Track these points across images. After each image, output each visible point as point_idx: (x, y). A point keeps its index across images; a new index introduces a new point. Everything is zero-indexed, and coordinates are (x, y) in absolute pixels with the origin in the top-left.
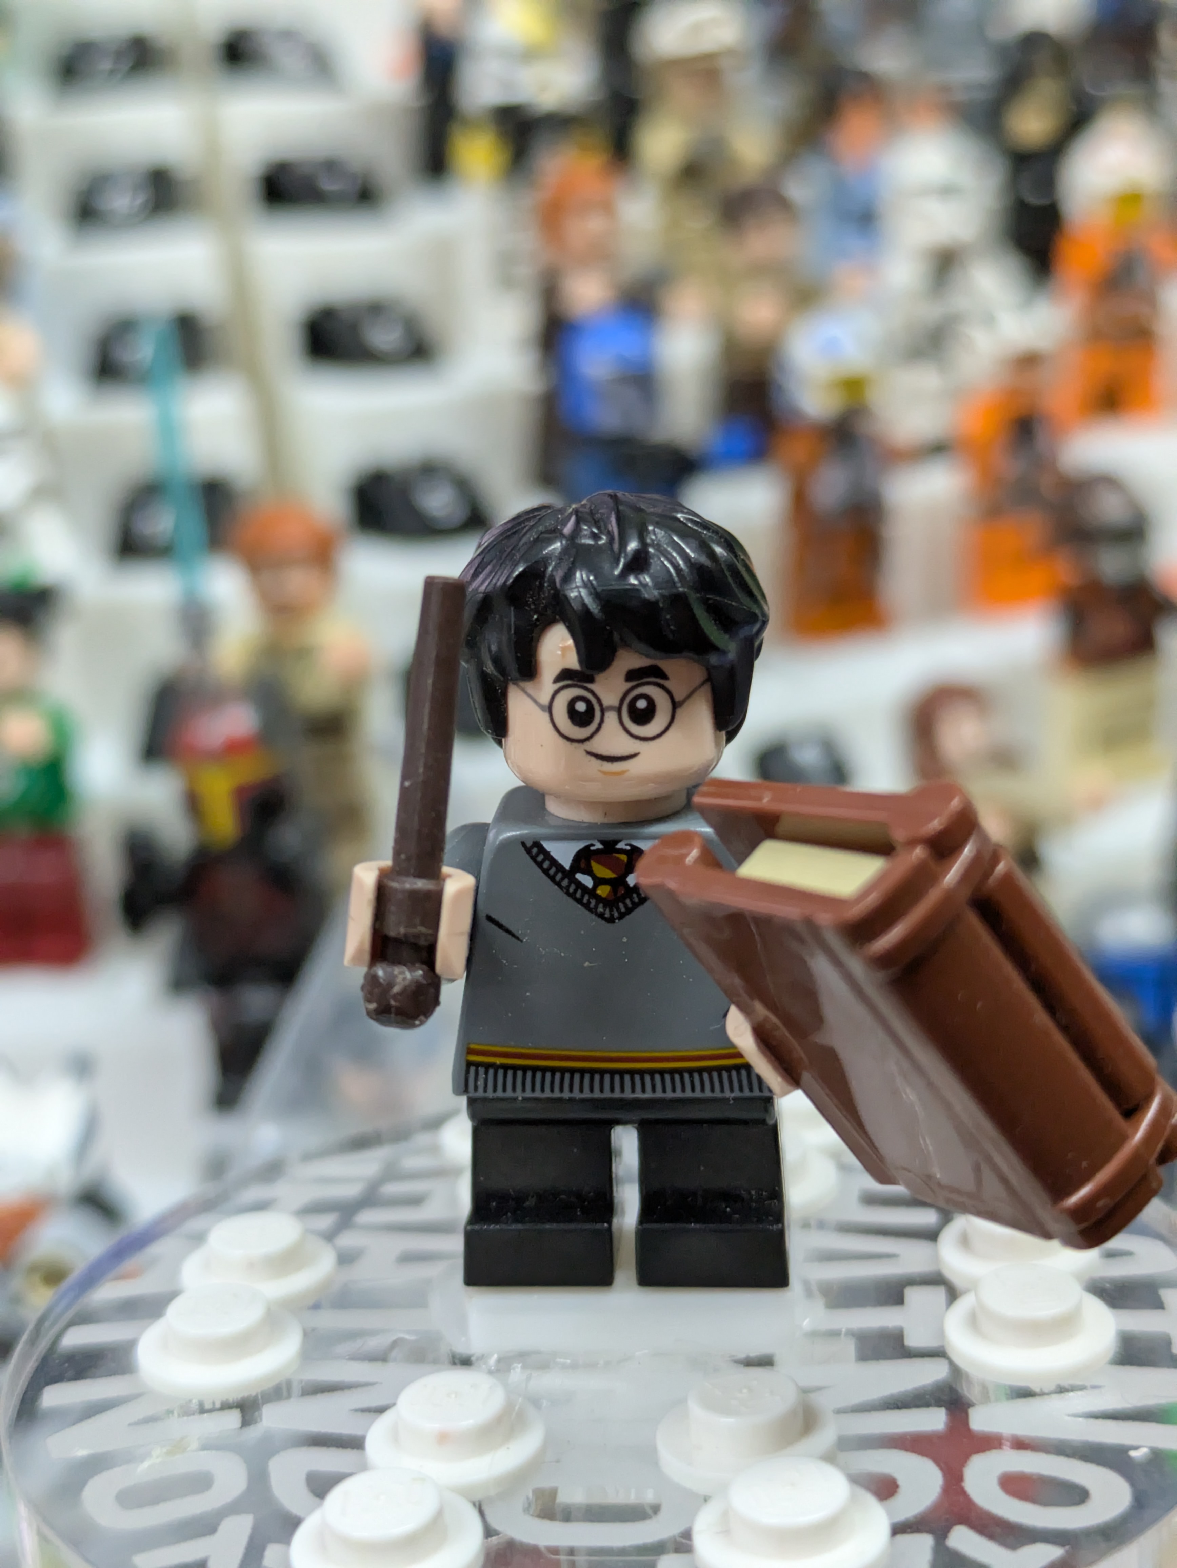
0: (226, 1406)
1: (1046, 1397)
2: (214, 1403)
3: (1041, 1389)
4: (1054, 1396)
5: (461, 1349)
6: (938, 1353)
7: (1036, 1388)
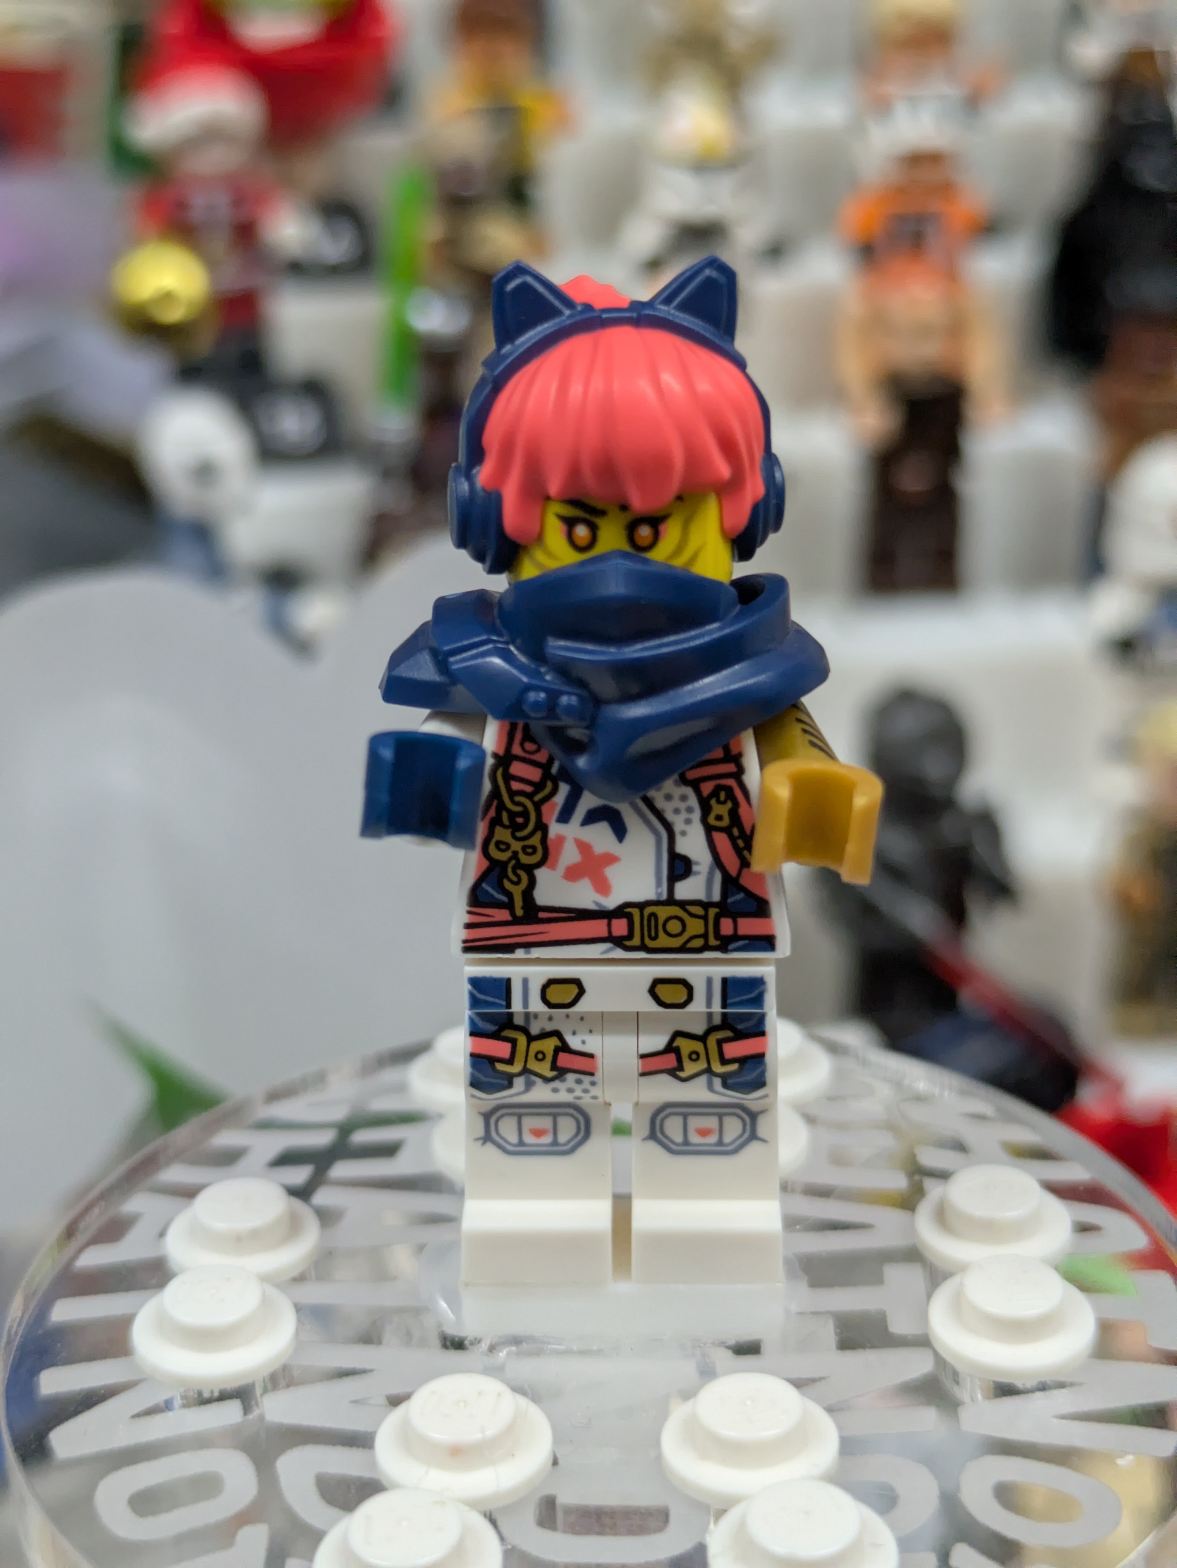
0: (224, 1396)
1: (1030, 1395)
2: (212, 1392)
4: (1039, 1394)
5: (452, 1331)
6: (923, 1342)
7: (1019, 1384)
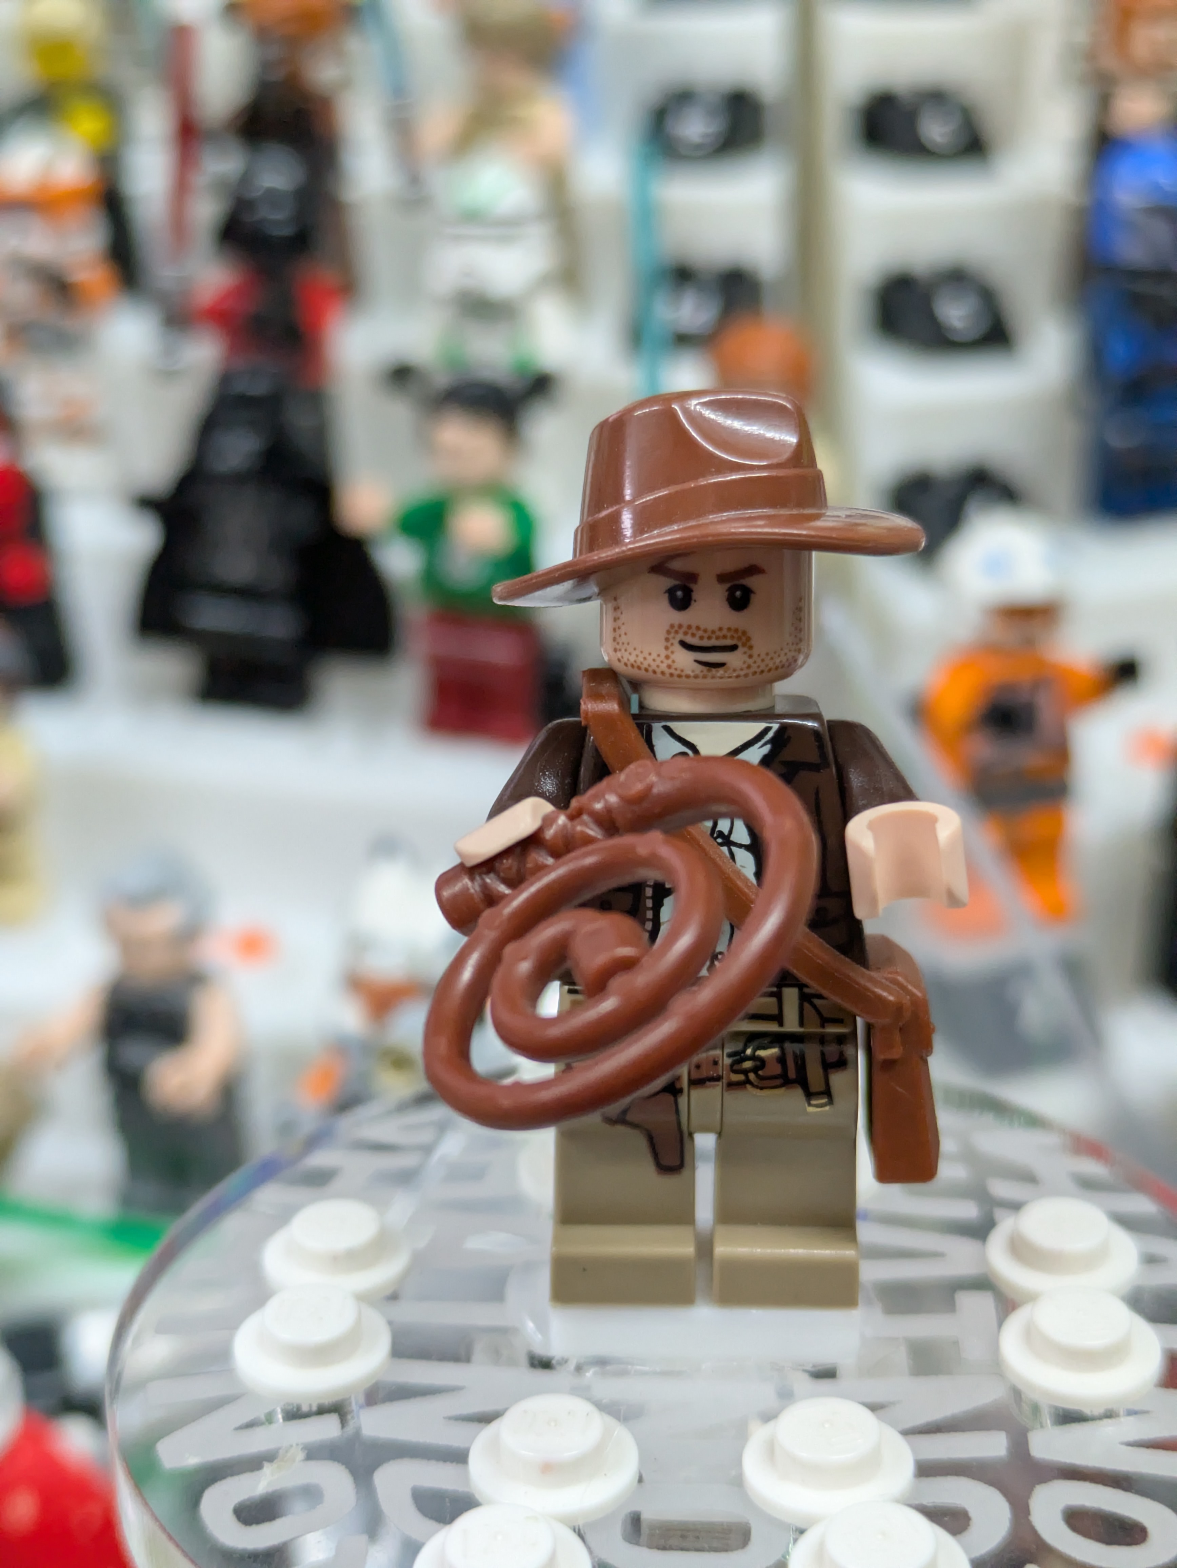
0: (322, 1411)
1: (1098, 1422)
2: (310, 1406)
3: (1091, 1411)
4: (1106, 1421)
5: (541, 1350)
7: (1087, 1411)
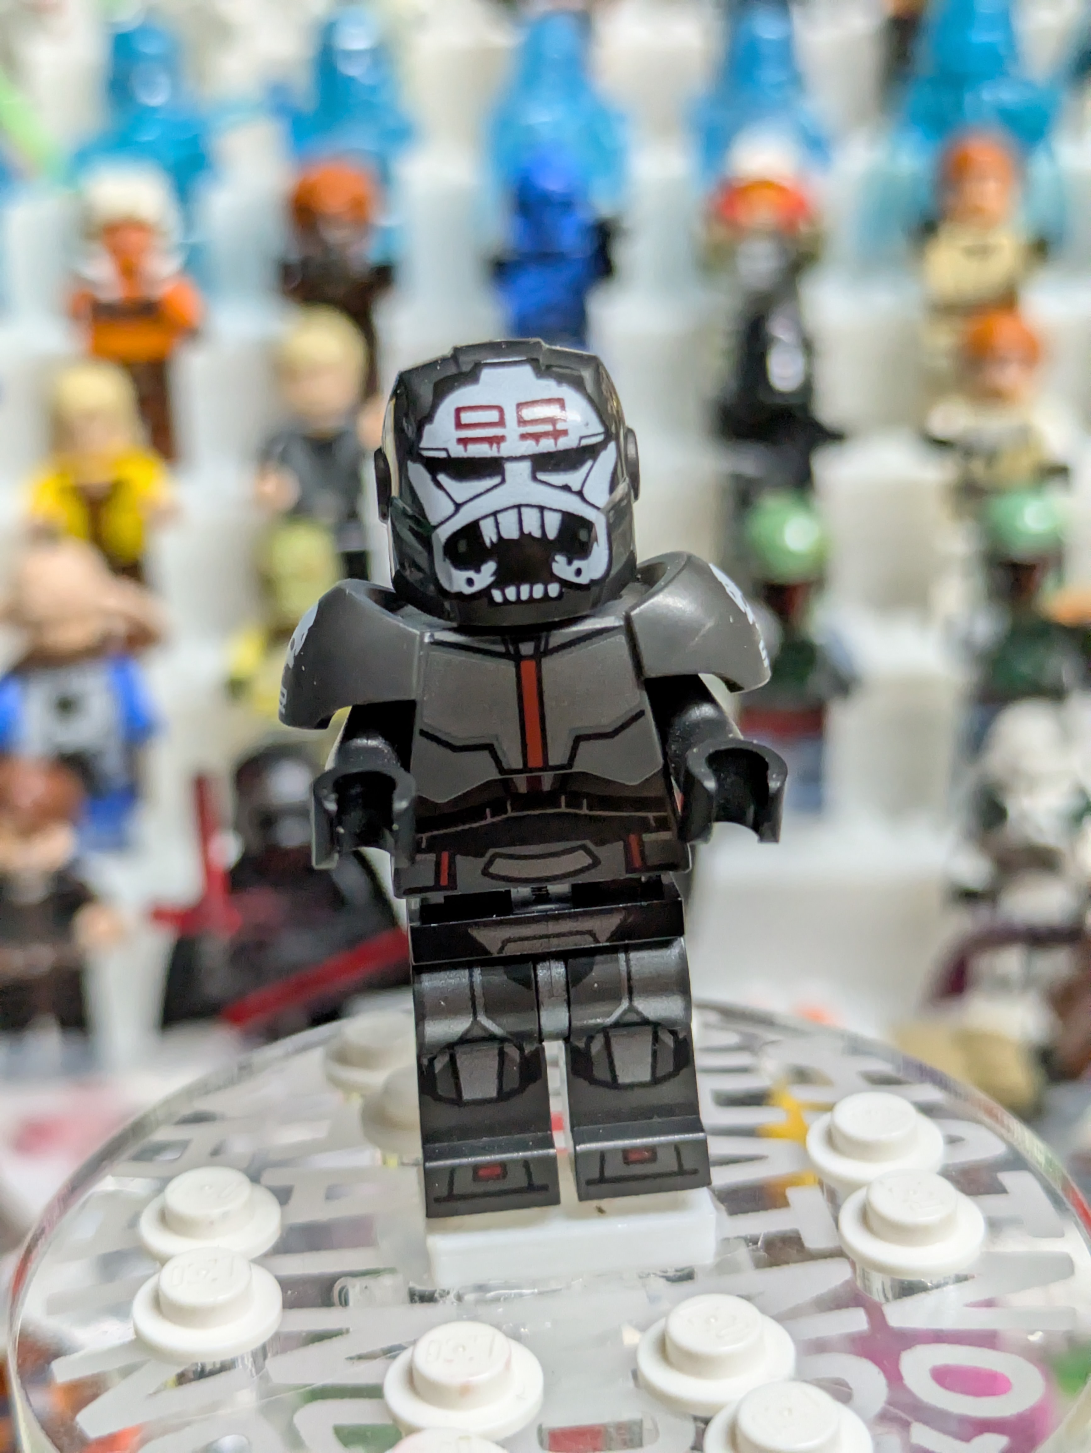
6: (838, 1253)
